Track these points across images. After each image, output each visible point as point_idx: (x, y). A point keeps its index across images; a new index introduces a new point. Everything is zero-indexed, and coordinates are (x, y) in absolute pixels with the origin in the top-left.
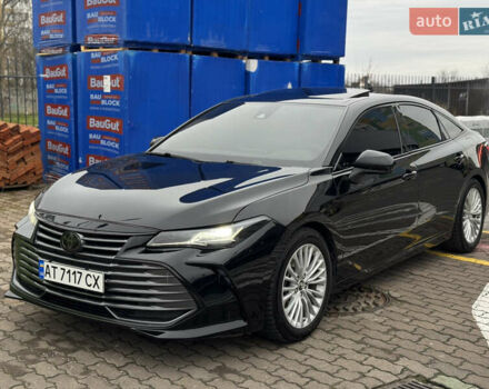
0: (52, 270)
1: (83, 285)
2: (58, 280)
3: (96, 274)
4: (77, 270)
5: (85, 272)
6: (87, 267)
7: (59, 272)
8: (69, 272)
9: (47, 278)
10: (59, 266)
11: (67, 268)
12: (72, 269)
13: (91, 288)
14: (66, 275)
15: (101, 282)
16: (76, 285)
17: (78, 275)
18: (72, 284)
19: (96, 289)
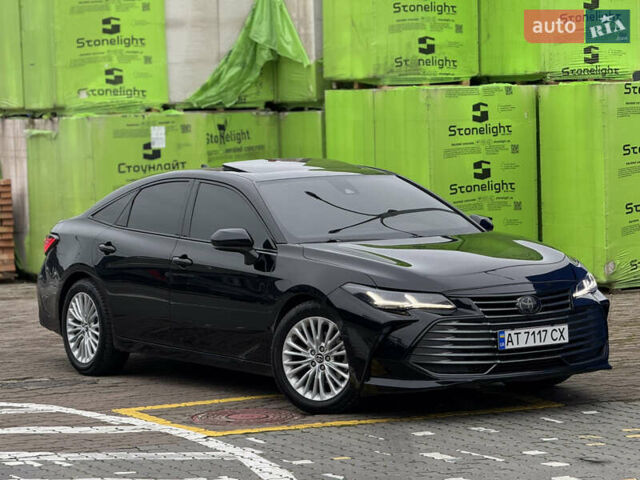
0: (514, 338)
1: (549, 341)
2: (522, 345)
3: (561, 327)
4: (542, 329)
5: (550, 329)
6: (552, 324)
7: (523, 337)
8: (534, 333)
9: (510, 346)
10: (522, 331)
11: (531, 330)
12: (537, 330)
13: (557, 342)
14: (531, 338)
15: (566, 334)
16: (542, 344)
17: (543, 334)
18: (538, 343)
19: (562, 341)
